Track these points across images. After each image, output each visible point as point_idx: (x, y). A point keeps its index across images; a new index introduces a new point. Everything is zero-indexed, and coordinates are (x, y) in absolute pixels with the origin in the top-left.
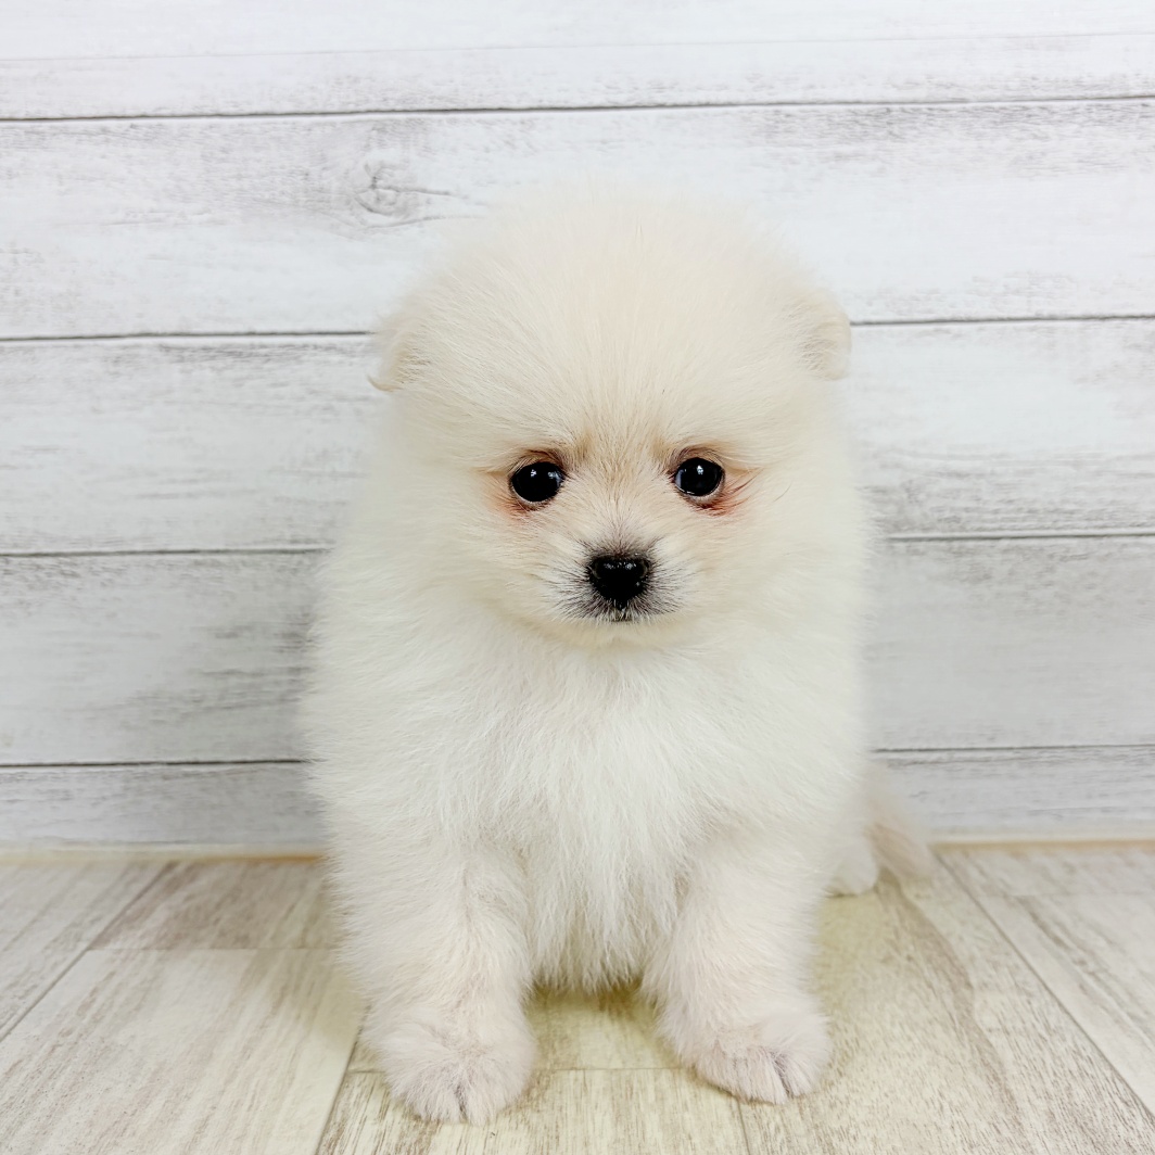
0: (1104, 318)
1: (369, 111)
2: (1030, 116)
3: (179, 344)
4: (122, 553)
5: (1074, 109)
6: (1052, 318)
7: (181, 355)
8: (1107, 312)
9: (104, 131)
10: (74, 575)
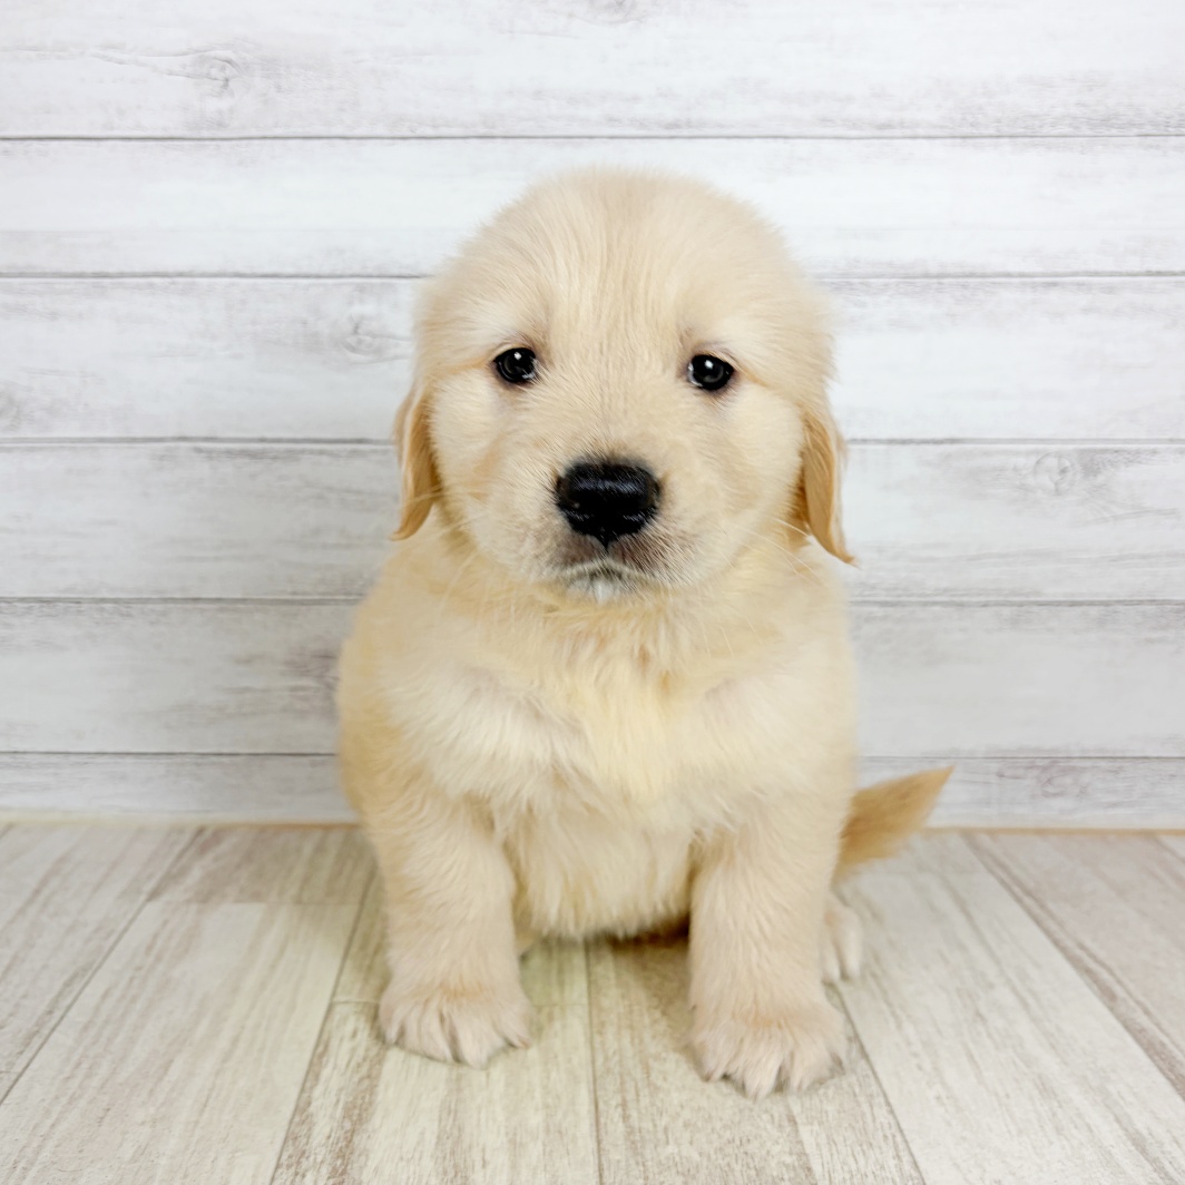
0: (904, 442)
1: (352, 276)
2: (852, 289)
3: (207, 446)
4: (165, 600)
5: (886, 285)
6: (864, 441)
7: (210, 454)
8: (906, 436)
9: (151, 285)
10: (129, 615)
